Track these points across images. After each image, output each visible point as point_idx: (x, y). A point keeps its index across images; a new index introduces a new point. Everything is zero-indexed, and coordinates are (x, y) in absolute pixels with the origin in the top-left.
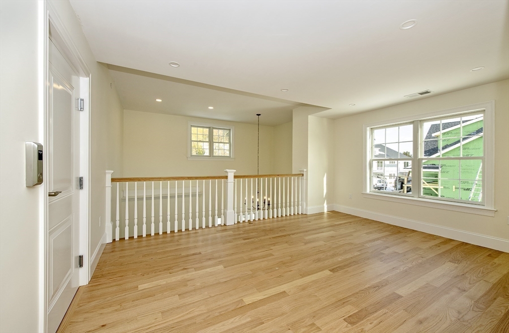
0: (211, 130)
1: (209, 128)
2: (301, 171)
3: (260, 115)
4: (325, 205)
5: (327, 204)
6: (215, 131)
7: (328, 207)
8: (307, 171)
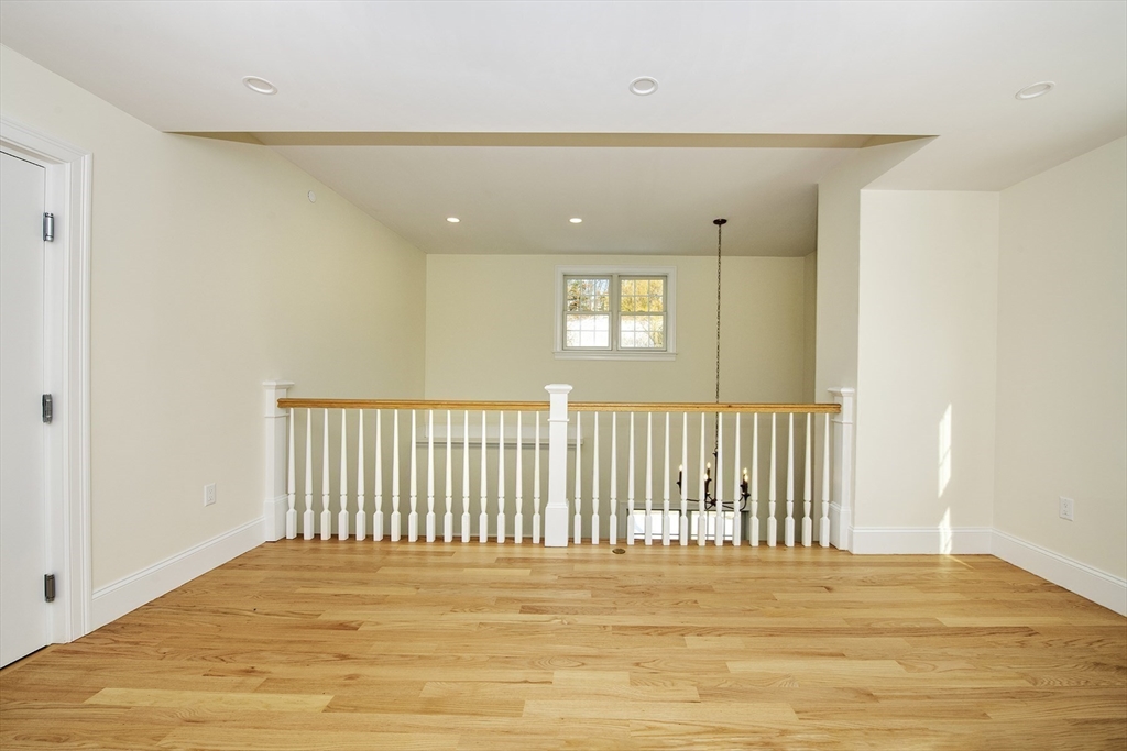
0: (615, 280)
1: (609, 276)
2: (834, 394)
3: (724, 221)
4: (945, 530)
5: (954, 522)
6: (626, 284)
7: (955, 538)
8: (855, 396)
